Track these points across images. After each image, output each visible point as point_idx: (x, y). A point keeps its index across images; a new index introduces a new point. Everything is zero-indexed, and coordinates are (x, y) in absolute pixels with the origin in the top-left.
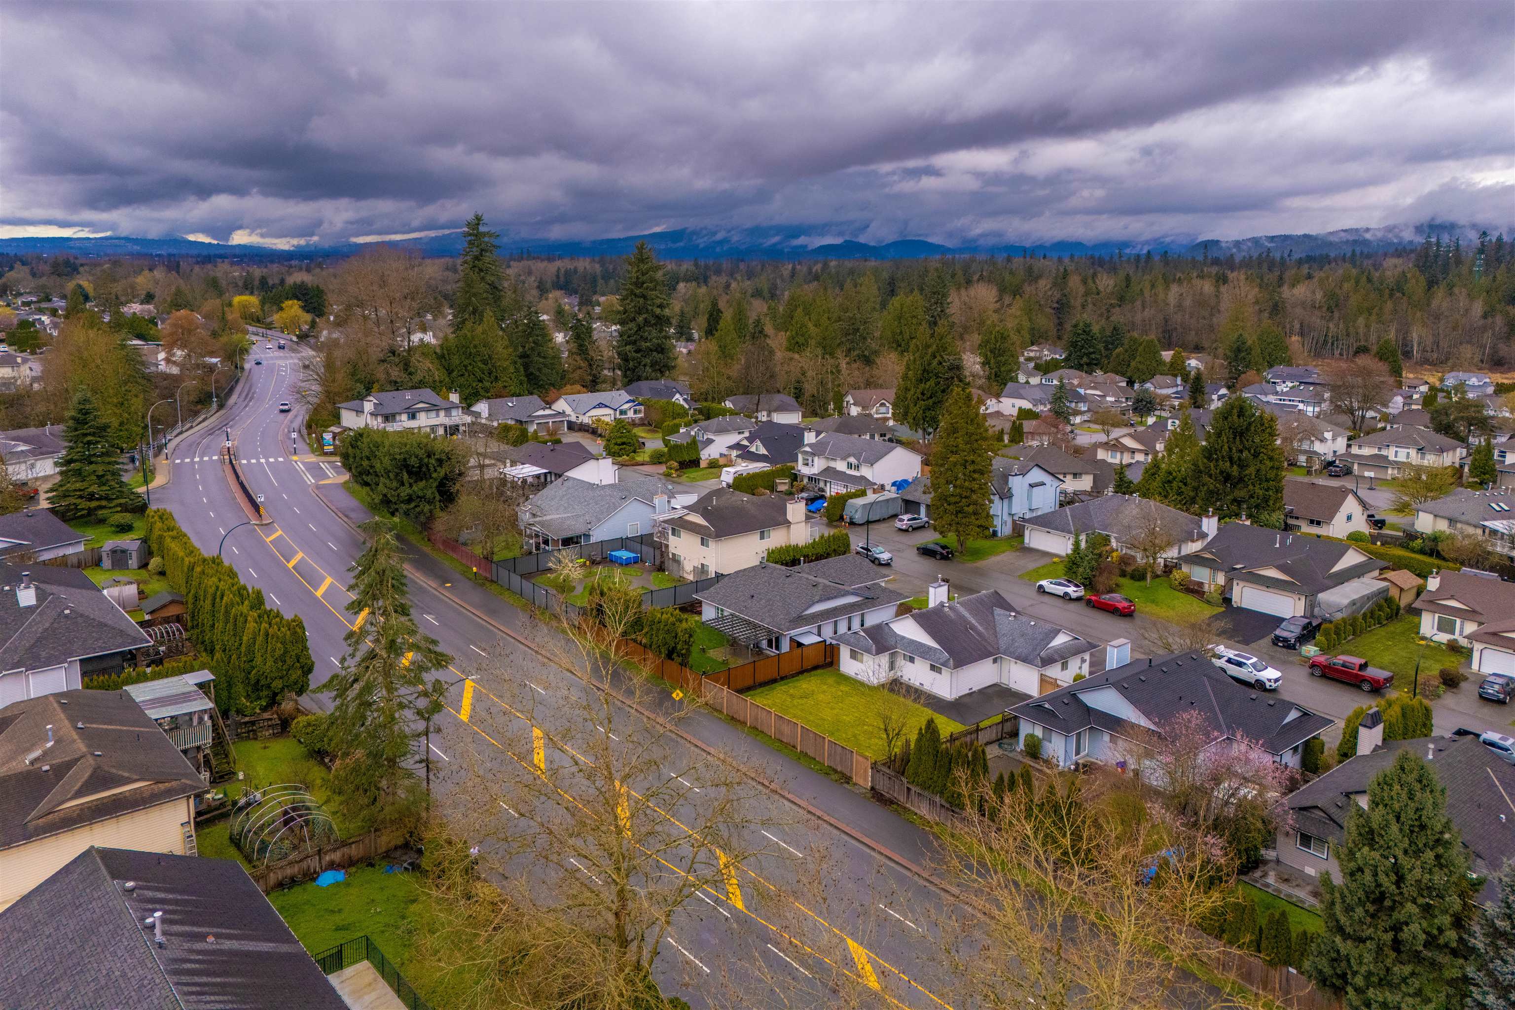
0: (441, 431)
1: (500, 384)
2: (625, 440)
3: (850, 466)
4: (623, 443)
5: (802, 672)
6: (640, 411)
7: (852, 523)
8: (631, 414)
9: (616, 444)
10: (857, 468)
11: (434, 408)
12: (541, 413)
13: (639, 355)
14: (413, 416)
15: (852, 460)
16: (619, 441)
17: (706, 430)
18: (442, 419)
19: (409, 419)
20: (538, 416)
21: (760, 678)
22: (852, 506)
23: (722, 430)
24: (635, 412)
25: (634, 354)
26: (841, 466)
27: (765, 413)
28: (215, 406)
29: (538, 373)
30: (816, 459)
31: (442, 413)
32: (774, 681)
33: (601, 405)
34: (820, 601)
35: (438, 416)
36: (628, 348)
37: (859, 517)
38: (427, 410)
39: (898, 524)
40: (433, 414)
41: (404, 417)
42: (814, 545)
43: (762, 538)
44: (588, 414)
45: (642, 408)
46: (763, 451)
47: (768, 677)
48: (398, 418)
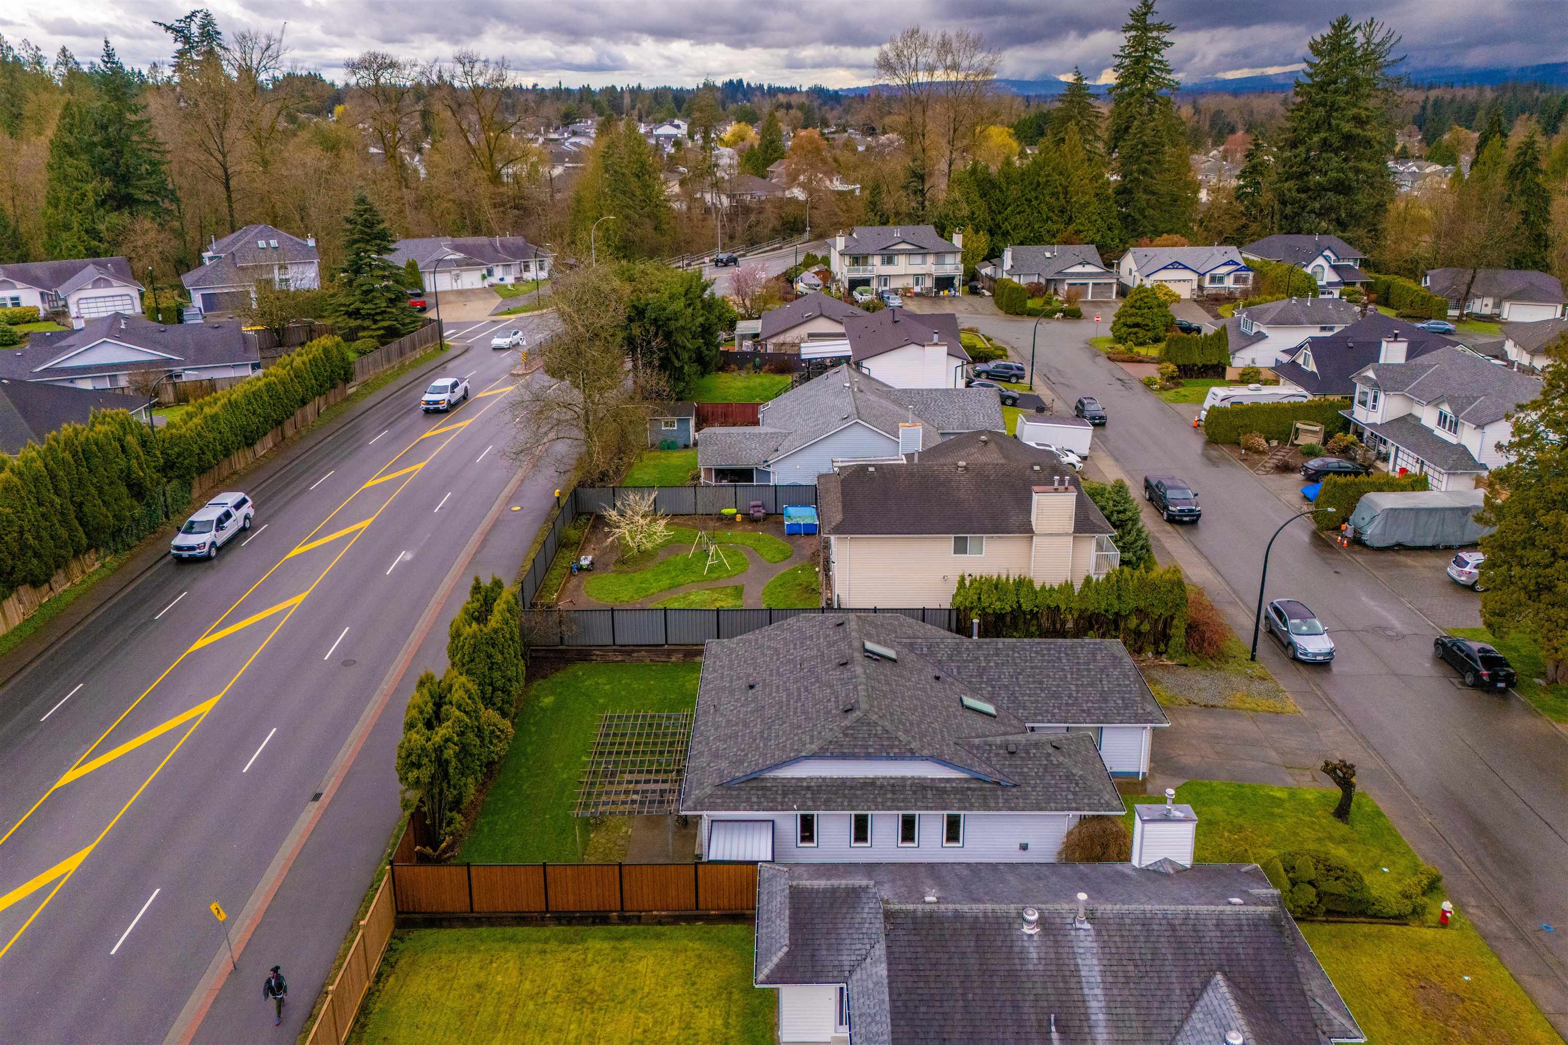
0: (929, 283)
3: (1442, 419)
5: (691, 919)
6: (1245, 280)
8: (1229, 283)
10: (1454, 427)
11: (922, 251)
12: (1078, 269)
14: (889, 260)
15: (1446, 409)
17: (1253, 317)
18: (930, 267)
19: (883, 264)
20: (1072, 274)
22: (1371, 506)
24: (1237, 280)
26: (1428, 417)
27: (1490, 301)
30: (1382, 397)
31: (931, 259)
32: (600, 918)
33: (1176, 265)
35: (924, 263)
37: (1372, 533)
38: (909, 253)
39: (1453, 571)
40: (918, 259)
41: (877, 260)
43: (961, 547)
44: (1153, 278)
45: (1251, 275)
46: (1312, 367)
47: (592, 903)
48: (870, 260)
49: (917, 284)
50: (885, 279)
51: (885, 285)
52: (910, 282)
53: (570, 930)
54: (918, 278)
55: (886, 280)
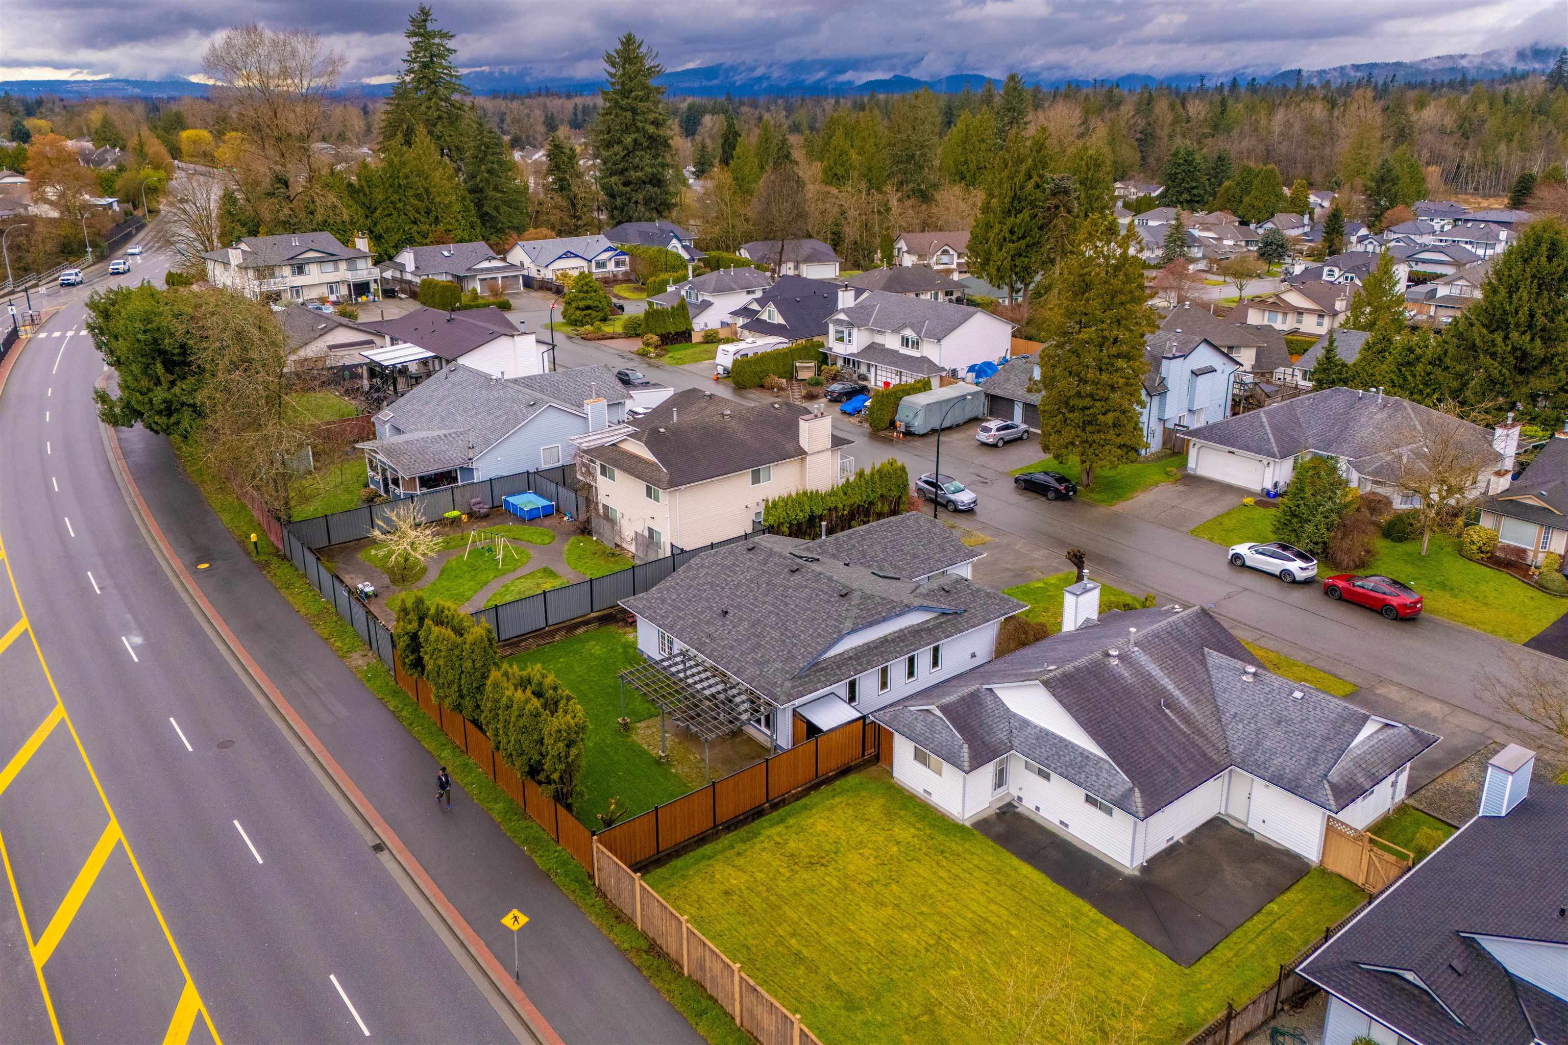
0: (344, 291)
1: (441, 227)
2: (589, 303)
3: (905, 342)
4: (588, 308)
5: (816, 787)
6: (623, 263)
7: (909, 434)
8: (611, 266)
9: (578, 308)
10: (916, 344)
11: (331, 258)
12: (485, 265)
13: (628, 189)
14: (300, 270)
15: (909, 333)
16: (582, 304)
17: (700, 288)
18: (343, 273)
19: (293, 273)
20: (482, 270)
21: (726, 811)
22: (910, 407)
23: (722, 289)
24: (617, 264)
25: (622, 188)
26: (892, 342)
27: (791, 265)
28: (90, 258)
29: (494, 213)
30: (855, 332)
31: (343, 266)
32: (757, 813)
33: (568, 255)
34: (853, 631)
35: (337, 269)
36: (614, 179)
37: (919, 425)
38: (320, 262)
39: (983, 437)
40: (330, 267)
41: (287, 271)
42: (846, 488)
43: (756, 480)
44: (551, 267)
45: (627, 258)
46: (778, 319)
47: (747, 804)
48: (277, 271)
49: (332, 293)
50: (297, 290)
51: (298, 296)
52: (325, 291)
53: (742, 832)
54: (332, 286)
55: (297, 292)
